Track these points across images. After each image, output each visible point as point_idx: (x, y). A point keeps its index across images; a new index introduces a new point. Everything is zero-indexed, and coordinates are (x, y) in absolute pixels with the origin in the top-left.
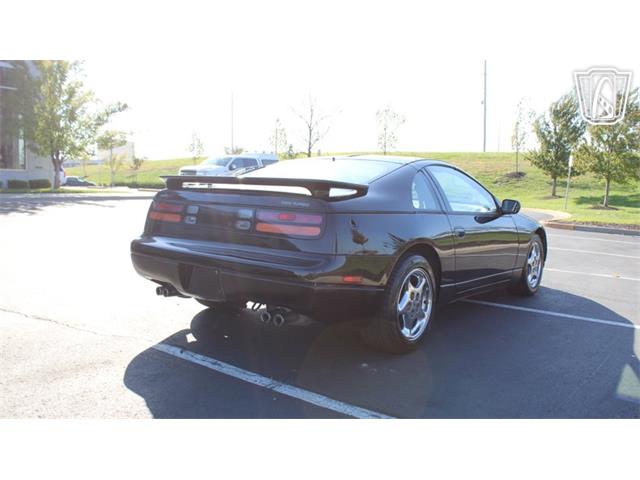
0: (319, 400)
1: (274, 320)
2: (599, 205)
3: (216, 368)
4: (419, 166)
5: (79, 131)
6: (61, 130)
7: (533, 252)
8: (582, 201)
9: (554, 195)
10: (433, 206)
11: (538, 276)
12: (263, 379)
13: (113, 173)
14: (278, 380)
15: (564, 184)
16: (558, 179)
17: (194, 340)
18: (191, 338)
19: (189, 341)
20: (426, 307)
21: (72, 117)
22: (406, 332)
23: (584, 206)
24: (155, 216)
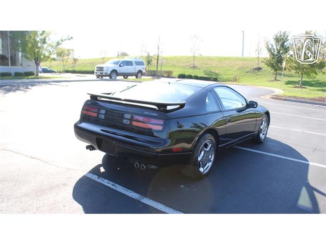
0: (161, 207)
1: (141, 167)
2: (297, 85)
3: (114, 187)
4: (210, 88)
5: (48, 48)
6: (39, 48)
7: (263, 123)
8: (288, 83)
9: (275, 79)
10: (216, 109)
11: (265, 133)
12: (136, 194)
13: (64, 66)
14: (142, 195)
15: (281, 74)
16: (278, 72)
17: (104, 171)
18: (102, 170)
19: (102, 171)
20: (211, 157)
21: (44, 42)
22: (201, 170)
23: (290, 85)
24: (85, 112)
